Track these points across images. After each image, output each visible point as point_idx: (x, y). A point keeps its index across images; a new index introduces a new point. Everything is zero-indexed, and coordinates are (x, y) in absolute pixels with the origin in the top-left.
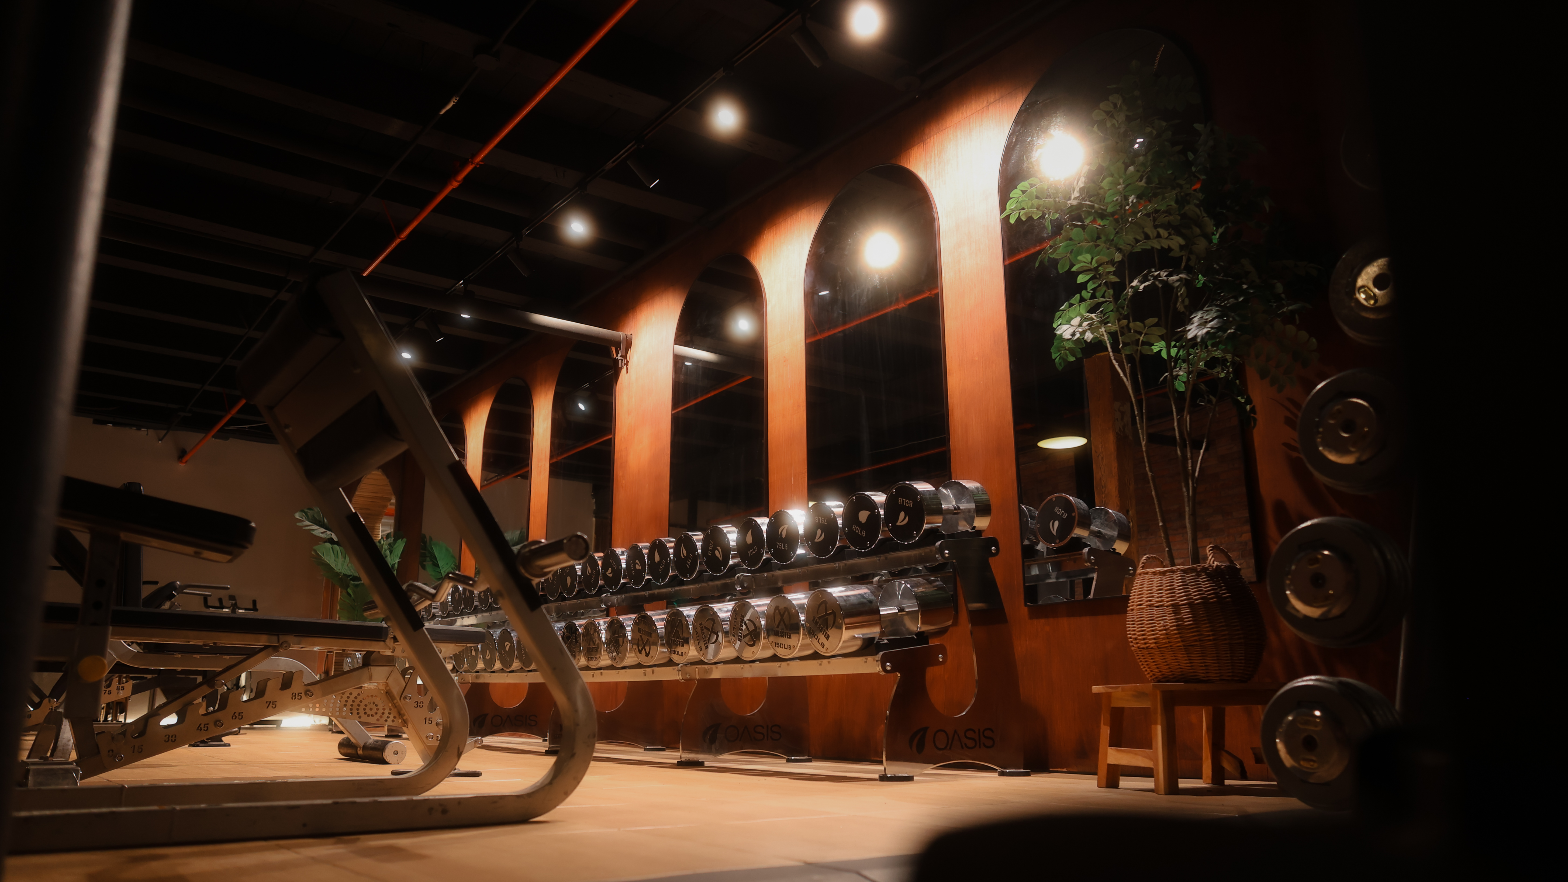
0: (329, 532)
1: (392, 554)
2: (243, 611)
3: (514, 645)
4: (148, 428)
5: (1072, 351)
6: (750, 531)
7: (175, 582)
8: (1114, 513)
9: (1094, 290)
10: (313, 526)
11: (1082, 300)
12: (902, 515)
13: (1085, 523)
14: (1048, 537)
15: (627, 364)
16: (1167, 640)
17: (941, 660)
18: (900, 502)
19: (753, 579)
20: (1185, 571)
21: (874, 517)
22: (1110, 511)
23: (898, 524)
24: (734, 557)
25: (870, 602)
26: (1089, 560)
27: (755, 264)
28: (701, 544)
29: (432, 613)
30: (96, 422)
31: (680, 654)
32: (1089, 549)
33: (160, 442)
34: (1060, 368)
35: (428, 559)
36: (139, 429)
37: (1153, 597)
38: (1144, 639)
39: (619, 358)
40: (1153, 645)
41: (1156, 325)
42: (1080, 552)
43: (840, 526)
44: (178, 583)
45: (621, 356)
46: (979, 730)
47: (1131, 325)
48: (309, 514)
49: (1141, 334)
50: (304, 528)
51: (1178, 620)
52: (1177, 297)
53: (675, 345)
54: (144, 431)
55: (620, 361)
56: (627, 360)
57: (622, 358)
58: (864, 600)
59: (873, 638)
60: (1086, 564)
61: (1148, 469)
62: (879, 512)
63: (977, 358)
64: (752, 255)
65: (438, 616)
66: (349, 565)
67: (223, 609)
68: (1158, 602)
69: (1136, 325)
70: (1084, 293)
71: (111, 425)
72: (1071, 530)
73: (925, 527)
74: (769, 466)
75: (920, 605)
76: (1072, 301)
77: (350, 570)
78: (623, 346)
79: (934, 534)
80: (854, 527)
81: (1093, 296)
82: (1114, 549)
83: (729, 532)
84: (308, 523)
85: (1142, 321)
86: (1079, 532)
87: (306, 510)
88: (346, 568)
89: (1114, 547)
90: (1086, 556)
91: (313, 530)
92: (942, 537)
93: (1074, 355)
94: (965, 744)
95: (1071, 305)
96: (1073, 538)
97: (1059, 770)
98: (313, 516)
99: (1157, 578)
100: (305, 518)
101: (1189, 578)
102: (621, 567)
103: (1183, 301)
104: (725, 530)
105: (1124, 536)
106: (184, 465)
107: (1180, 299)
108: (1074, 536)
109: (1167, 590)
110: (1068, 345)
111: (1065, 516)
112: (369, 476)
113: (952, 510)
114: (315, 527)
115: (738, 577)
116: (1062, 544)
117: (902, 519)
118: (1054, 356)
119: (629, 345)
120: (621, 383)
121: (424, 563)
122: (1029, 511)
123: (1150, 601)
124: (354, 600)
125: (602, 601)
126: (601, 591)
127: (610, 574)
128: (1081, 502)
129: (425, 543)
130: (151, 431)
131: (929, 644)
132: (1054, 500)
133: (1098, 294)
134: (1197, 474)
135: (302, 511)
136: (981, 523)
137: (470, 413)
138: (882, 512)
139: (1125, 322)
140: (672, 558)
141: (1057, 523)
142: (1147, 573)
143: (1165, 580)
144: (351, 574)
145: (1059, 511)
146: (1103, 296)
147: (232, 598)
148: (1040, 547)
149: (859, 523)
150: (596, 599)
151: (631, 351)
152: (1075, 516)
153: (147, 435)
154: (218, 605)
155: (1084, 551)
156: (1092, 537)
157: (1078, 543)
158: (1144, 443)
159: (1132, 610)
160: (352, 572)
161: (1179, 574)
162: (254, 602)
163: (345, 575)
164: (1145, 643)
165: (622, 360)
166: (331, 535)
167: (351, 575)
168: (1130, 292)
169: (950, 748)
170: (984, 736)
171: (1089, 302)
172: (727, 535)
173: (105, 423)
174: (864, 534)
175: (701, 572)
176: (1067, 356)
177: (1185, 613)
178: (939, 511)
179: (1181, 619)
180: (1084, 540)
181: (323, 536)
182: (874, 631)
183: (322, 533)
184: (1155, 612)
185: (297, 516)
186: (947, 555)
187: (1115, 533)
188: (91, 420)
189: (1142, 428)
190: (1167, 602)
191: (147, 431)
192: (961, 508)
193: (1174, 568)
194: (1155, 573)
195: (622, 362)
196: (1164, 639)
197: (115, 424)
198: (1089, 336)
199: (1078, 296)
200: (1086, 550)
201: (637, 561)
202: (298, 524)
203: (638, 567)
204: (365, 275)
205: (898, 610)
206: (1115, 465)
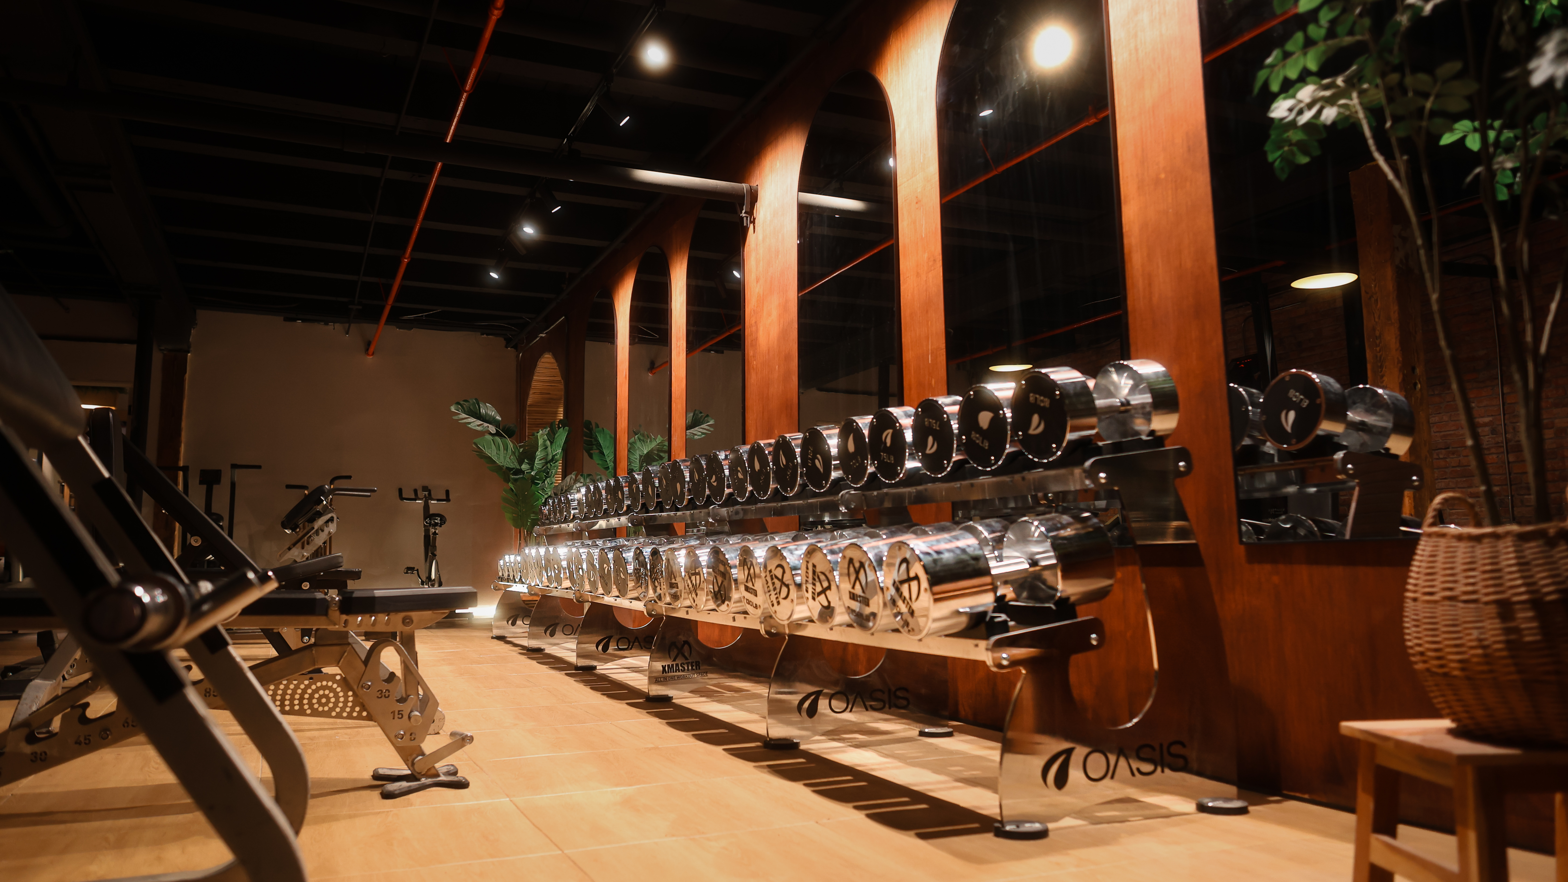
0: (486, 425)
1: (554, 444)
2: (436, 502)
3: (611, 569)
4: (334, 322)
5: (1302, 147)
6: (852, 435)
7: (324, 486)
8: (1387, 395)
9: (1333, 22)
10: (469, 419)
11: (1309, 43)
12: (1036, 418)
13: (1337, 412)
14: (1279, 434)
15: (753, 222)
16: (1485, 668)
17: (1094, 643)
18: (1032, 399)
19: (863, 498)
20: (1522, 538)
21: (998, 421)
22: (1380, 391)
23: (1031, 432)
24: (836, 468)
25: (976, 559)
26: (1345, 471)
27: (881, 79)
28: (800, 450)
29: (572, 515)
30: (286, 319)
31: (754, 606)
32: (1345, 454)
33: (347, 336)
34: (1283, 177)
35: (595, 447)
36: (326, 324)
37: (1455, 582)
38: (1439, 658)
39: (744, 215)
40: (1456, 673)
41: (1459, 76)
42: (1329, 458)
43: (956, 431)
44: (327, 486)
45: (745, 213)
46: (1161, 746)
47: (1409, 80)
48: (464, 406)
49: (1426, 96)
50: (460, 422)
51: (1507, 631)
52: (1501, 24)
53: (799, 193)
54: (331, 326)
55: (745, 218)
56: (754, 217)
57: (747, 215)
58: (964, 557)
59: (984, 614)
60: (1339, 477)
61: (1443, 343)
62: (1004, 414)
63: (1163, 176)
64: (877, 69)
65: (578, 518)
66: (512, 457)
67: (416, 500)
68: (1466, 593)
69: (1416, 80)
70: (1312, 30)
71: (300, 321)
72: (1315, 423)
73: (1070, 436)
74: (903, 340)
75: (1059, 557)
76: (1290, 47)
77: (513, 463)
78: (747, 201)
79: (1084, 448)
80: (974, 435)
81: (1331, 33)
82: (1387, 450)
83: (830, 436)
84: (464, 416)
85: (1430, 71)
86: (1327, 427)
87: (462, 402)
88: (509, 460)
89: (1387, 445)
90: (1339, 465)
91: (469, 423)
92: (1098, 451)
93: (1306, 153)
94: (1138, 770)
95: (1287, 55)
96: (1318, 436)
97: (1298, 795)
98: (469, 408)
99: (1462, 547)
100: (461, 411)
101: (1531, 549)
102: (724, 474)
103: (1514, 29)
104: (825, 433)
105: (1402, 427)
106: (372, 357)
107: (1507, 28)
108: (1319, 432)
109: (1485, 572)
110: (1295, 136)
111: (1305, 404)
112: (543, 360)
113: (1118, 406)
114: (472, 420)
115: (842, 495)
116: (1301, 446)
117: (1036, 426)
118: (1271, 158)
119: (754, 197)
120: (749, 245)
121: (591, 452)
122: (1250, 394)
123: (1451, 589)
124: (516, 495)
125: (708, 514)
126: (709, 502)
127: (714, 482)
128: (1331, 381)
129: (591, 430)
130: (337, 326)
131: (1075, 617)
132: (1287, 379)
133: (1341, 29)
134: (1543, 348)
135: (458, 403)
136: (1164, 423)
137: (618, 289)
138: (1009, 414)
139: (1394, 77)
140: (771, 466)
141: (1292, 415)
142: (1443, 535)
143: (1482, 551)
144: (514, 466)
145: (1295, 395)
146: (1351, 33)
147: (425, 488)
148: (1269, 447)
149: (979, 430)
150: (704, 511)
151: (758, 205)
152: (1320, 405)
153: (334, 329)
154: (413, 497)
155: (1335, 457)
156: (1350, 431)
157: (1330, 443)
158: (1434, 297)
159: (1415, 600)
160: (515, 465)
161: (1509, 542)
162: (447, 492)
163: (507, 468)
164: (1442, 666)
165: (747, 217)
166: (488, 427)
167: (514, 468)
168: (1403, 19)
169: (1112, 777)
170: (1170, 754)
171: (1321, 47)
172: (826, 441)
173: (295, 320)
174: (986, 445)
175: (804, 486)
176: (1293, 154)
177: (1525, 619)
178: (1091, 410)
179: (1517, 630)
180: (1336, 439)
181: (479, 428)
182: (986, 601)
183: (478, 426)
184: (1461, 611)
185: (453, 409)
186: (1103, 481)
187: (1390, 425)
188: (282, 318)
189: (1431, 270)
190: (1487, 594)
191: (334, 325)
192: (1132, 403)
193: (1501, 530)
194: (1460, 538)
195: (747, 220)
196: (1478, 664)
197: (304, 320)
198: (1330, 114)
199: (1299, 36)
200: (1340, 455)
201: (739, 468)
202: (455, 418)
203: (740, 476)
204: (448, 141)
205: (1029, 564)
206: (1394, 311)
